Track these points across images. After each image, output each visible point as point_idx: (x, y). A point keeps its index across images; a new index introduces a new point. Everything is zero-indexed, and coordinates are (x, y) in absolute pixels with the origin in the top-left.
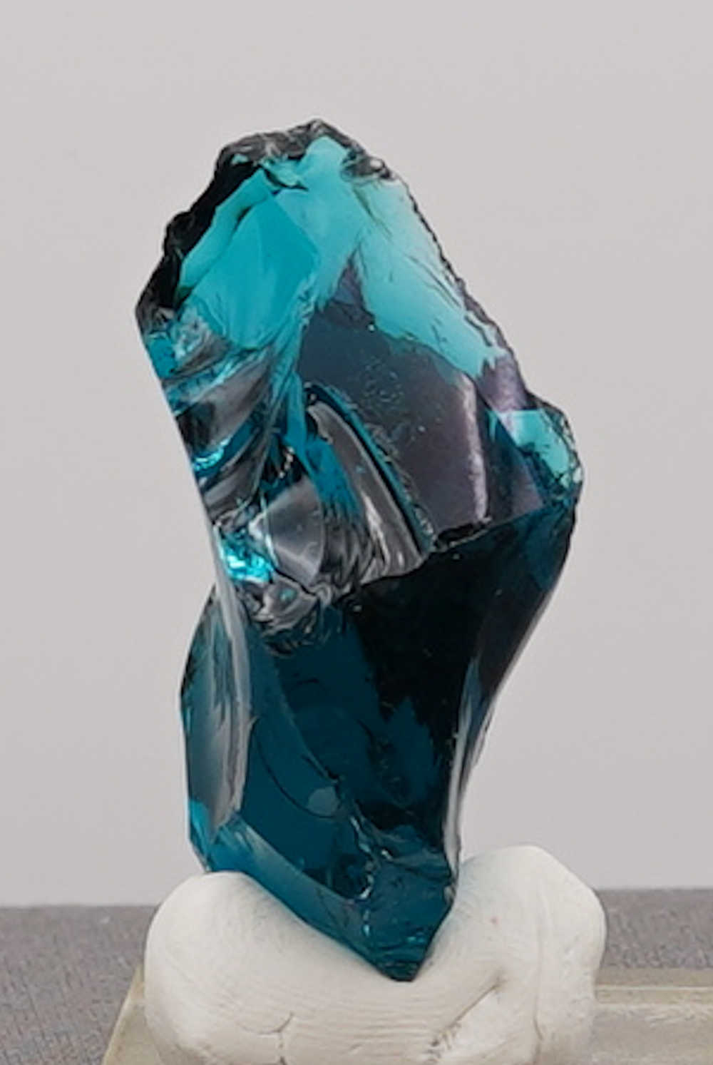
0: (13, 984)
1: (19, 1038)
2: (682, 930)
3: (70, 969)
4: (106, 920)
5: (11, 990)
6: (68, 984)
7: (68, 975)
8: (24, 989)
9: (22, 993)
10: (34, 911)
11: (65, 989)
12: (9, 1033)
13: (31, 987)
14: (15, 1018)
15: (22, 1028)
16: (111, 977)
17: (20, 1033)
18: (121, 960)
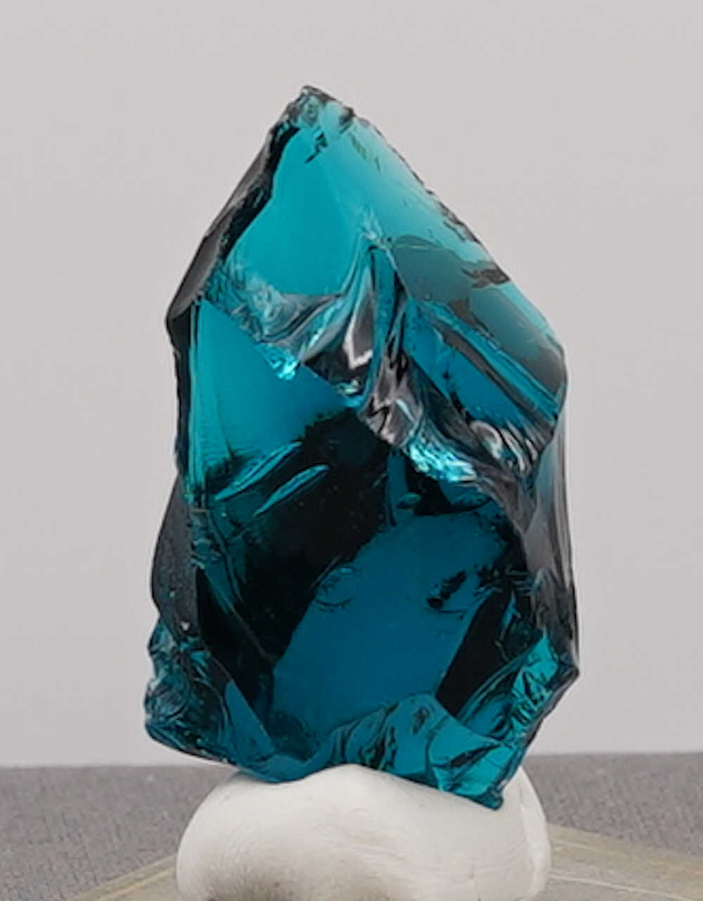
0: (68, 835)
1: (74, 881)
2: (662, 790)
3: (119, 822)
4: (150, 779)
5: (66, 839)
6: (118, 835)
7: (118, 827)
8: (78, 839)
9: (76, 844)
10: (87, 771)
11: (115, 840)
12: (65, 877)
13: (84, 836)
14: (71, 866)
15: (77, 873)
16: (156, 829)
17: (75, 877)
18: (165, 814)
